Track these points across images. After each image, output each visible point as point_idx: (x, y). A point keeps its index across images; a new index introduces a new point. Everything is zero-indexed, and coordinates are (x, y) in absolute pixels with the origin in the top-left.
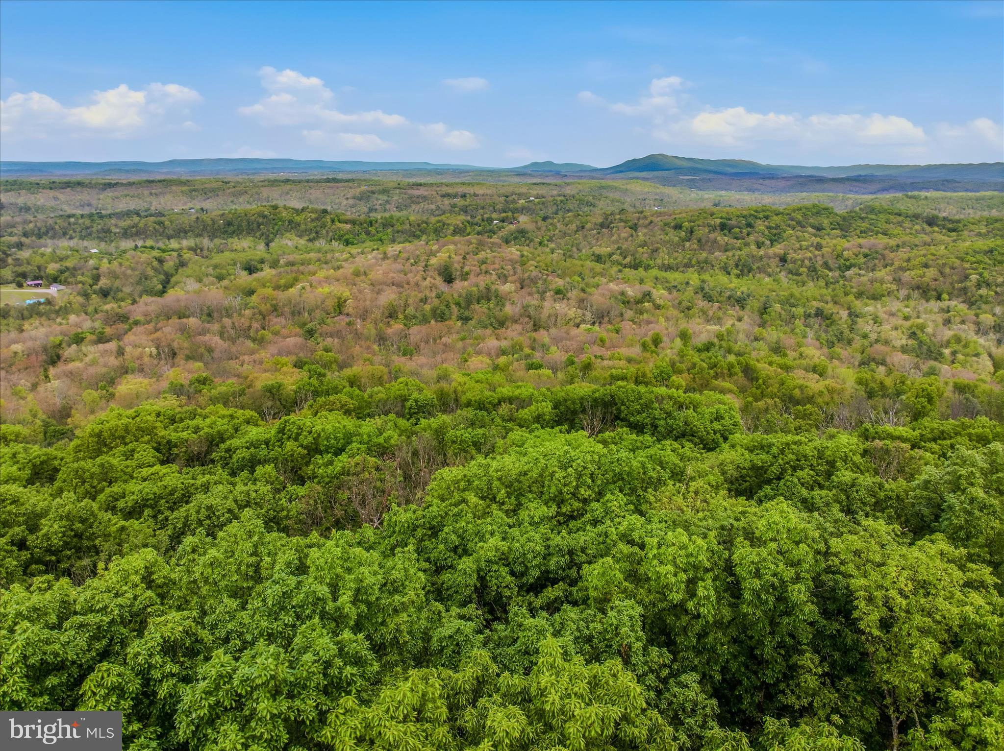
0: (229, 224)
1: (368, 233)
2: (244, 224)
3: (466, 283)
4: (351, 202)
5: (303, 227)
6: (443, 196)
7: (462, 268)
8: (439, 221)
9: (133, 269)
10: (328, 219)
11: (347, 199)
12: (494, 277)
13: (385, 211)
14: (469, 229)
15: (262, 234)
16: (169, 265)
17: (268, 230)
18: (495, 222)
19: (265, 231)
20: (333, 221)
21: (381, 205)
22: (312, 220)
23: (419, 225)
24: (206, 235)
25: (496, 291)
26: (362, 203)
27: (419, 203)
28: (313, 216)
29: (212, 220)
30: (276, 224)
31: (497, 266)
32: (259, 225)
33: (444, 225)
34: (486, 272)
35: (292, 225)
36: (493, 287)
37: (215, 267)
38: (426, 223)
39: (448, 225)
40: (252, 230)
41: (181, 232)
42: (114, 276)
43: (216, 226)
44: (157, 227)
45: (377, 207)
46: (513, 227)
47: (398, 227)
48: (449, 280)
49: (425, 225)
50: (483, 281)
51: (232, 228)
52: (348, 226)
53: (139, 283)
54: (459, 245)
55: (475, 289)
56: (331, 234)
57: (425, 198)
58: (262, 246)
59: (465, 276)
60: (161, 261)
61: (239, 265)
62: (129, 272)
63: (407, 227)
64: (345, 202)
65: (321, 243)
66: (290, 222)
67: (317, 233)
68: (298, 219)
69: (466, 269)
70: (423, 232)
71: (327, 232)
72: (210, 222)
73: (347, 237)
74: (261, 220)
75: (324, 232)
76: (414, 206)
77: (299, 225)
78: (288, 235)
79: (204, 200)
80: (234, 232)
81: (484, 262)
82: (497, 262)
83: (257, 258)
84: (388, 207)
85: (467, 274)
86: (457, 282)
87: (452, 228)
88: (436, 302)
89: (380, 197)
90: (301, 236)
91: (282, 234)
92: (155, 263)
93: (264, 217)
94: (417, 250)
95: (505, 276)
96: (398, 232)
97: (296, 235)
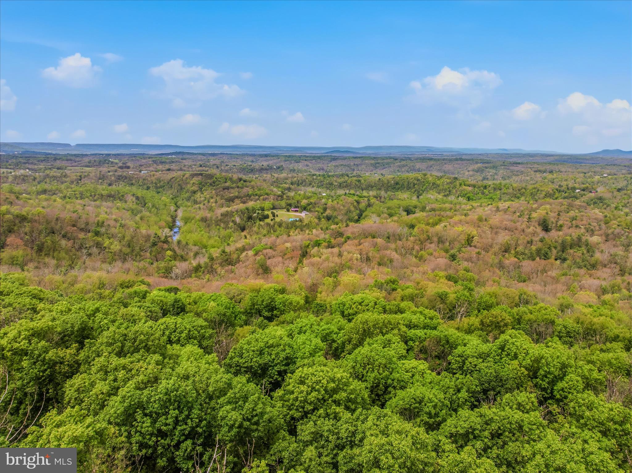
0: (397, 184)
1: (483, 193)
2: (406, 184)
3: (561, 233)
4: (471, 173)
5: (441, 187)
6: (536, 171)
7: (557, 222)
8: (535, 188)
9: (344, 206)
10: (458, 183)
11: (469, 171)
12: (583, 230)
13: (494, 179)
14: (557, 195)
15: (416, 191)
16: (363, 205)
17: (419, 188)
18: (577, 191)
19: (417, 188)
20: (461, 185)
21: (491, 175)
22: (448, 184)
23: (519, 190)
24: (383, 189)
25: (586, 241)
26: (478, 174)
27: (518, 175)
28: (448, 181)
29: (388, 181)
30: (424, 185)
31: (584, 222)
32: (414, 185)
33: (538, 191)
34: (577, 226)
35: (435, 186)
36: (584, 238)
37: (389, 208)
38: (525, 189)
39: (542, 191)
40: (410, 188)
41: (370, 187)
42: (334, 209)
43: (389, 185)
44: (357, 183)
45: (488, 177)
46: (592, 195)
47: (504, 190)
48: (546, 229)
49: (524, 190)
50: (575, 233)
51: (398, 186)
52: (470, 189)
53: (346, 214)
54: (553, 206)
55: (568, 238)
56: (459, 193)
57: (522, 173)
58: (415, 198)
59: (560, 228)
60: (358, 202)
61: (402, 208)
62: (342, 207)
63: (511, 191)
64: (467, 173)
65: (452, 198)
66: (434, 184)
67: (450, 191)
68: (438, 182)
69: (560, 222)
70: (522, 195)
71: (456, 191)
72: (386, 182)
73: (468, 195)
74: (416, 182)
75: (454, 191)
76: (514, 177)
77: (438, 186)
78: (431, 191)
79: (383, 169)
80: (399, 189)
81: (574, 219)
82: (585, 219)
83: (413, 205)
84: (496, 177)
85: (561, 226)
86: (553, 231)
87: (544, 193)
88: (540, 245)
89: (491, 170)
90: (439, 193)
91: (428, 191)
92: (355, 204)
93: (418, 180)
94: (521, 207)
95: (592, 230)
96: (504, 194)
97: (436, 192)
